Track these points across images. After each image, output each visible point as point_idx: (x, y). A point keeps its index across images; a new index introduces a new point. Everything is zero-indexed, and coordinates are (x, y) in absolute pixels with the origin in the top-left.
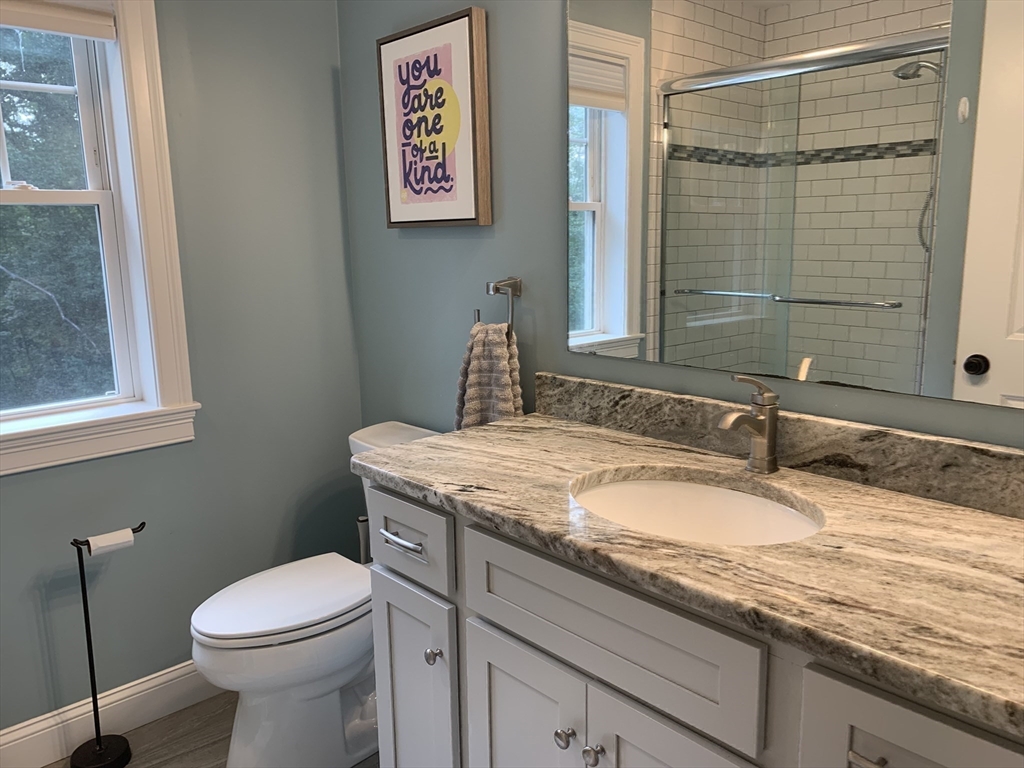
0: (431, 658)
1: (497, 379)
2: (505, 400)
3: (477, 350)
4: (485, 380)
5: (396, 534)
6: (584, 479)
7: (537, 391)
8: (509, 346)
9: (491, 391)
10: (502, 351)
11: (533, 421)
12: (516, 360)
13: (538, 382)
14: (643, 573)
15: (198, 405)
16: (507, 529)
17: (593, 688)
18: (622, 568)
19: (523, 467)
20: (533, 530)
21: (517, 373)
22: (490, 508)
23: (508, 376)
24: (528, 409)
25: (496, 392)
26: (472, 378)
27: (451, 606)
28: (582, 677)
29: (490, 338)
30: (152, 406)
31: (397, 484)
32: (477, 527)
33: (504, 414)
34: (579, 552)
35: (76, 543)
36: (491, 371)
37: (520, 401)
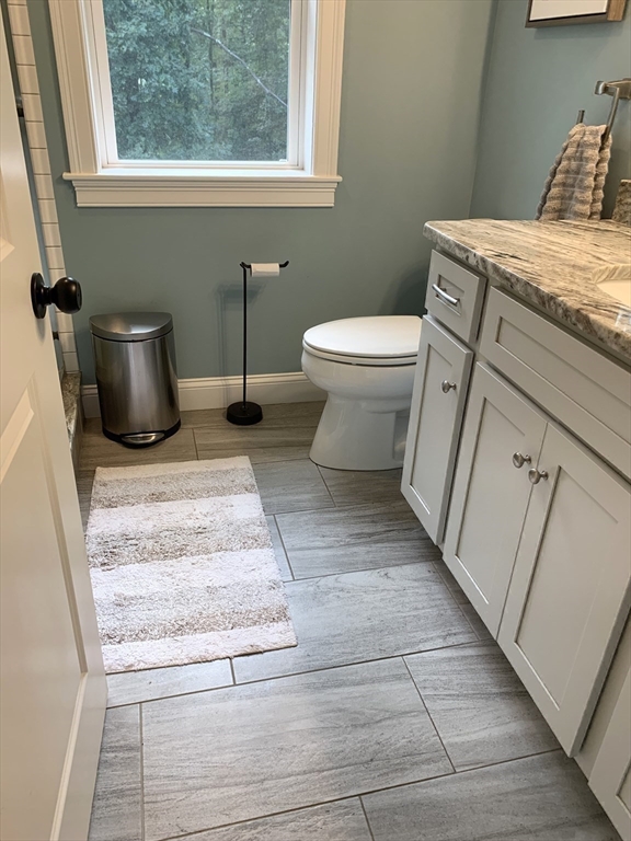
0: (446, 388)
1: (582, 181)
2: (583, 202)
3: (570, 151)
4: (570, 181)
5: (444, 290)
6: (615, 269)
7: (619, 198)
8: (601, 149)
9: (573, 193)
10: (593, 153)
11: (603, 225)
12: (606, 164)
13: (621, 189)
14: (610, 332)
15: (340, 179)
16: (518, 288)
17: (551, 425)
18: (596, 328)
19: (564, 251)
20: (537, 290)
21: (603, 178)
22: (510, 270)
23: (592, 179)
24: (605, 215)
25: (577, 194)
26: (559, 177)
27: (469, 352)
28: (545, 416)
29: (585, 139)
30: (308, 174)
31: (450, 246)
32: (502, 288)
33: (579, 215)
34: (566, 311)
35: (243, 265)
36: (578, 173)
37: (599, 206)
